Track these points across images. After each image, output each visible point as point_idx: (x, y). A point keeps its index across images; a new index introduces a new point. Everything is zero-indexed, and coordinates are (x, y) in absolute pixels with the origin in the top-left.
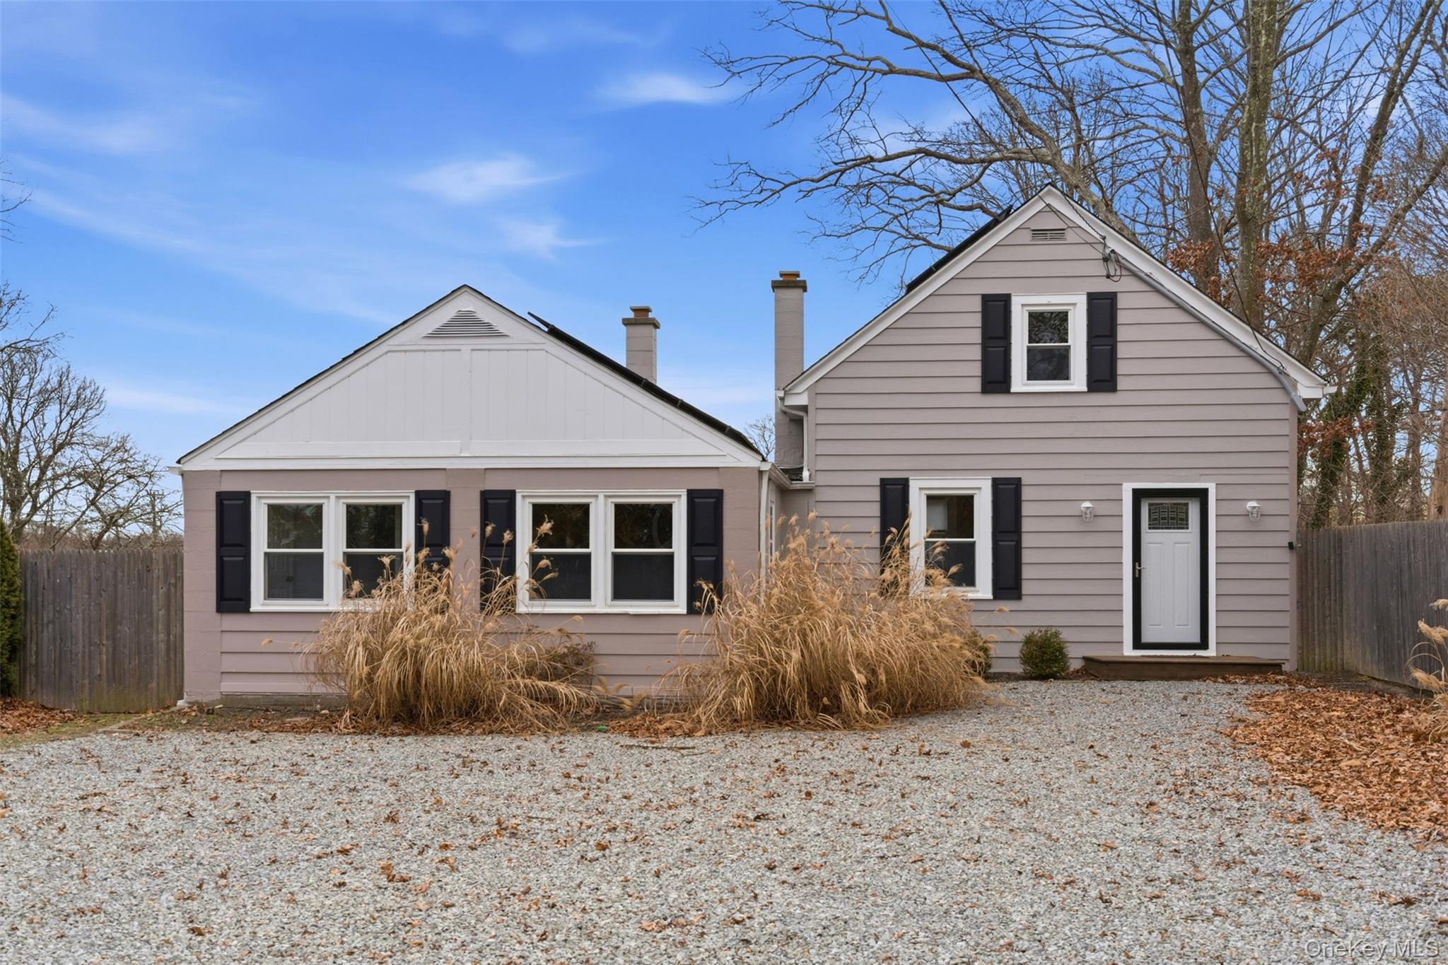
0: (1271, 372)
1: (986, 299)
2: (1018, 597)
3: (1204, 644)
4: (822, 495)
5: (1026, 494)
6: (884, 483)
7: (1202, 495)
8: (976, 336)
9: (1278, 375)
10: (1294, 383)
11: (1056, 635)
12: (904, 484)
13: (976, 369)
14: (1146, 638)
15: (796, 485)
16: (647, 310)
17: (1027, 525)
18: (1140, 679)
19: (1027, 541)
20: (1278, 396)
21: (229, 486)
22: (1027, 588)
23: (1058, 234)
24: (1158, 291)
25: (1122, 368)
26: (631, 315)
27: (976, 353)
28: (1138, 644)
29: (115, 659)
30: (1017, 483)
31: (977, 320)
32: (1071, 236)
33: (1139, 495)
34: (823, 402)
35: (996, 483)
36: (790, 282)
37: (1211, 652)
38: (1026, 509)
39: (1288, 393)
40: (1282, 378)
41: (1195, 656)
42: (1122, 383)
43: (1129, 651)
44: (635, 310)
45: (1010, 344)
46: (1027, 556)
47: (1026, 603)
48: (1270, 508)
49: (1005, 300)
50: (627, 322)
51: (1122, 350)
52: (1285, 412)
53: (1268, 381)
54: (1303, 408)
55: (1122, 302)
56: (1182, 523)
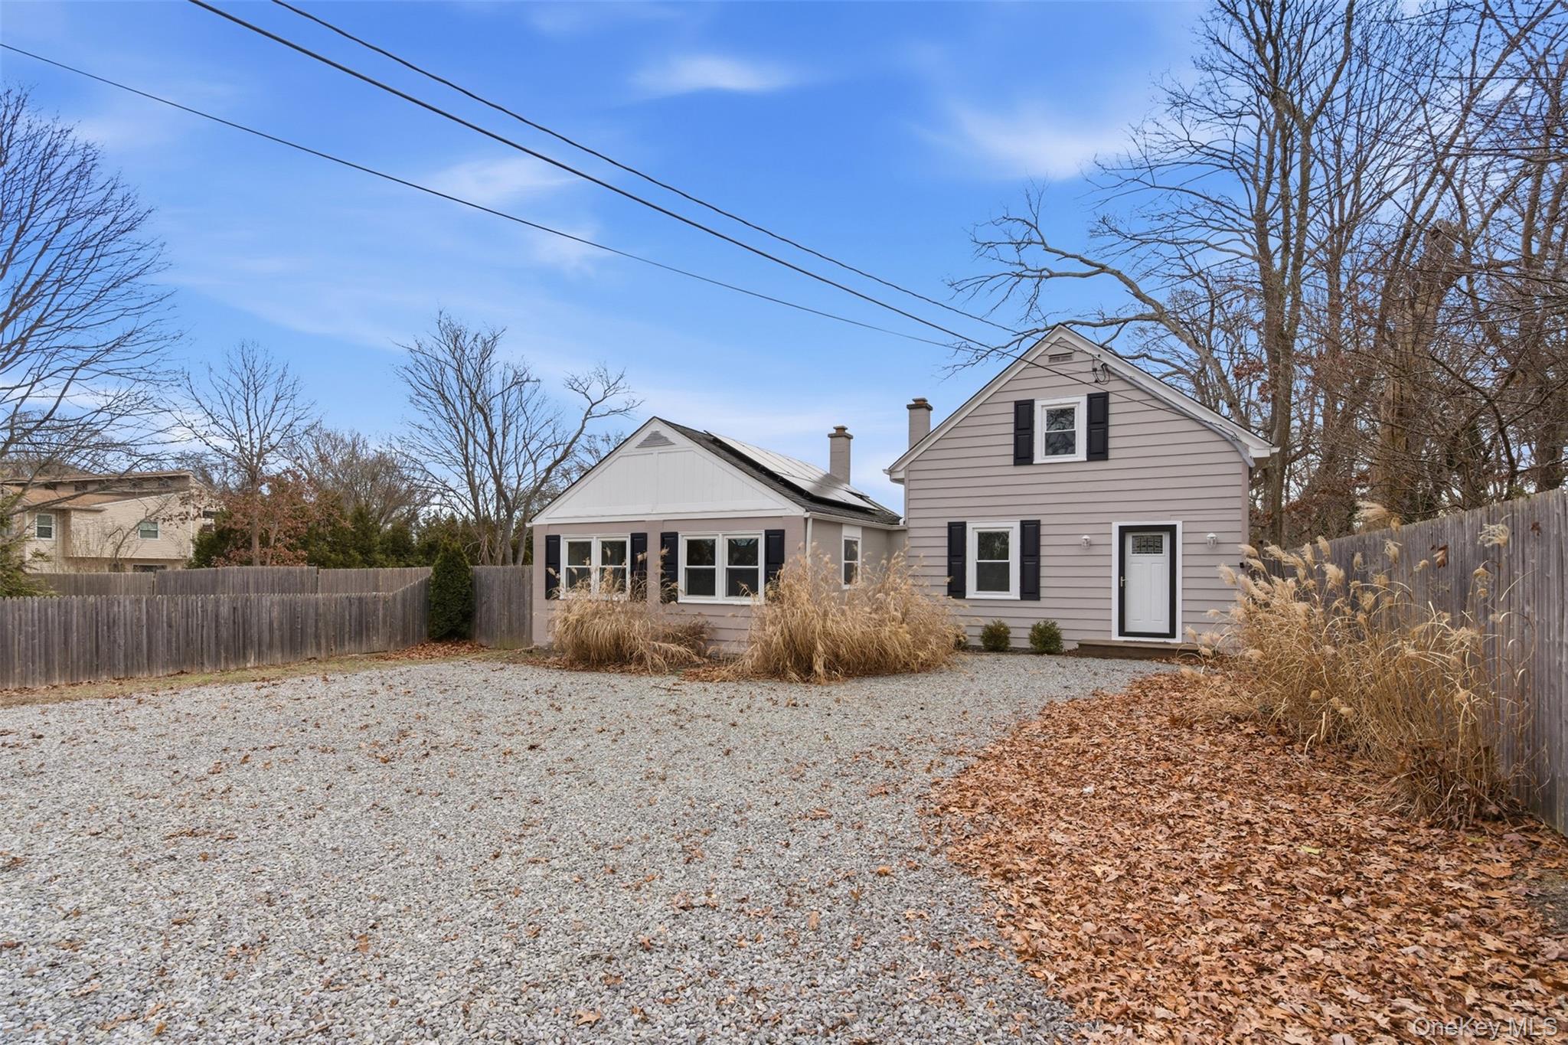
0: (1227, 440)
1: (1018, 404)
2: (1038, 598)
3: (1172, 634)
4: (912, 533)
5: (1043, 530)
6: (951, 526)
7: (1171, 529)
8: (1011, 429)
9: (1233, 442)
10: (1246, 447)
11: (1054, 624)
12: (963, 525)
13: (1011, 450)
14: (1129, 628)
15: (895, 527)
16: (844, 429)
17: (1043, 551)
18: (1104, 657)
19: (1043, 562)
20: (1234, 457)
21: (552, 532)
22: (1043, 593)
23: (1067, 356)
24: (1139, 389)
25: (1112, 443)
26: (834, 431)
27: (1011, 439)
28: (1122, 632)
29: (510, 622)
30: (1037, 523)
31: (1011, 418)
32: (1077, 357)
33: (1124, 531)
34: (913, 476)
35: (1023, 524)
36: (920, 406)
37: (1178, 640)
38: (1044, 541)
39: (1240, 454)
40: (1236, 444)
41: (1165, 643)
42: (1112, 454)
43: (1115, 637)
44: (837, 429)
45: (1033, 432)
46: (1043, 572)
47: (1043, 603)
48: (1222, 538)
49: (1030, 404)
50: (831, 436)
51: (1112, 432)
52: (1238, 468)
53: (1225, 447)
54: (1253, 464)
55: (1112, 398)
56: (1158, 549)
